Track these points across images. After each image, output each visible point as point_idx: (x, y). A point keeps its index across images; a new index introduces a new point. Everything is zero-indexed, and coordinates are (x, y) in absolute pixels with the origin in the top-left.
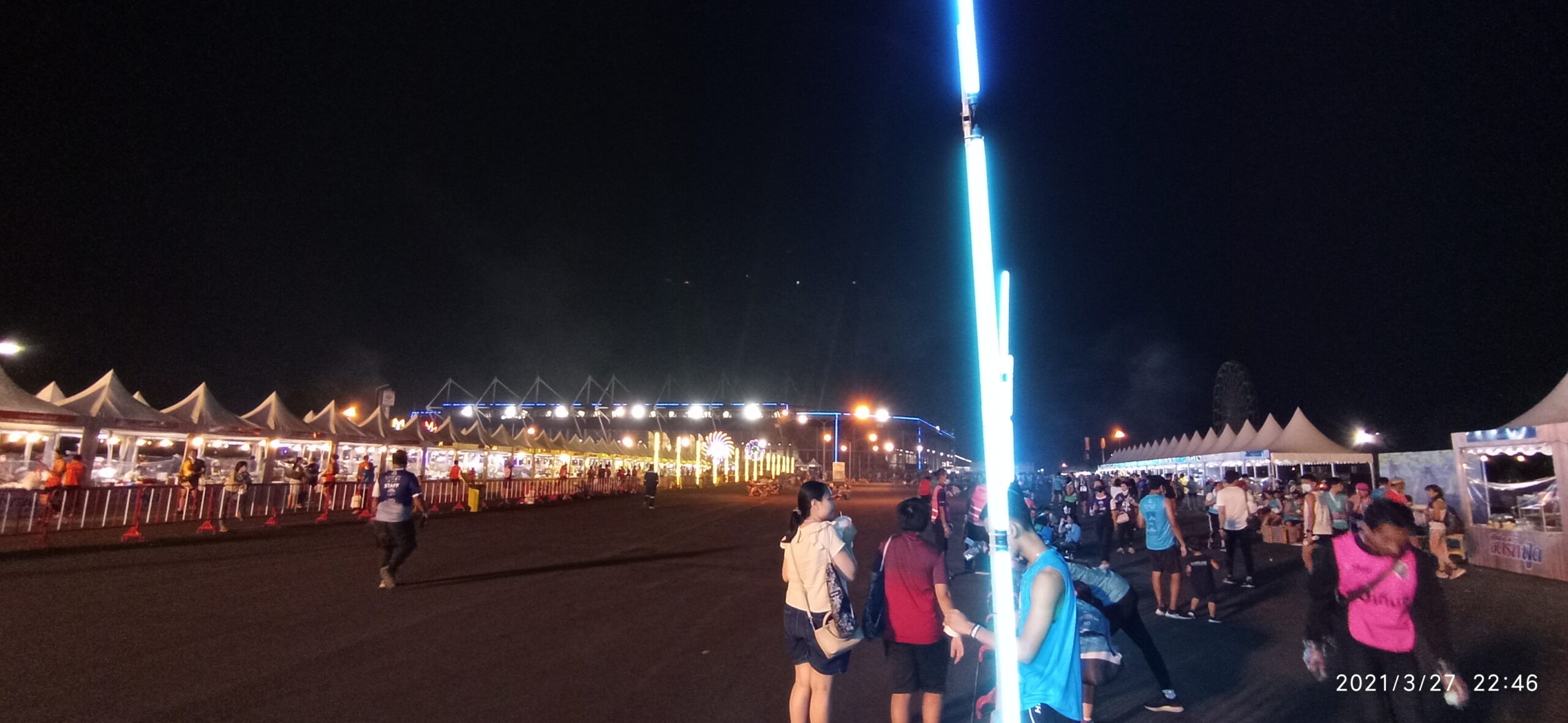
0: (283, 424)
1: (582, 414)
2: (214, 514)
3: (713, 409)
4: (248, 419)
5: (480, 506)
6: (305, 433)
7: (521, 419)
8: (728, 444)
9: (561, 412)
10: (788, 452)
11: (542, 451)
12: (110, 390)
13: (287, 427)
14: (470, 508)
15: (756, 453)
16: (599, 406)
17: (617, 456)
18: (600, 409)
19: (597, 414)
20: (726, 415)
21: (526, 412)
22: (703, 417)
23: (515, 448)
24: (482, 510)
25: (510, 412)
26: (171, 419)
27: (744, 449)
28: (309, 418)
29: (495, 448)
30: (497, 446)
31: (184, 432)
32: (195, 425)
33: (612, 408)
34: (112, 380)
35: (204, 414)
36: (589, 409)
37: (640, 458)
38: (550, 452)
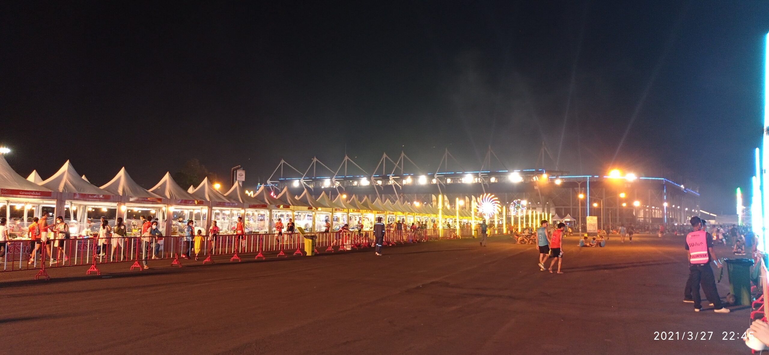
0: (175, 194)
1: (380, 182)
2: (140, 257)
3: (482, 176)
4: (152, 192)
5: (313, 251)
6: (190, 201)
7: (336, 188)
8: (495, 203)
9: (364, 182)
10: (546, 209)
11: (353, 211)
12: (69, 175)
13: (178, 197)
14: (306, 253)
15: (520, 210)
16: (393, 176)
17: (408, 214)
18: (393, 179)
19: (391, 182)
20: (493, 180)
21: (339, 183)
22: (474, 182)
23: (334, 209)
24: (315, 255)
25: (327, 183)
26: (107, 193)
27: (509, 207)
28: (191, 190)
29: (320, 209)
30: (321, 207)
31: (114, 201)
32: (121, 196)
33: (403, 177)
34: (69, 167)
35: (125, 189)
36: (386, 178)
37: (426, 215)
38: (359, 211)
